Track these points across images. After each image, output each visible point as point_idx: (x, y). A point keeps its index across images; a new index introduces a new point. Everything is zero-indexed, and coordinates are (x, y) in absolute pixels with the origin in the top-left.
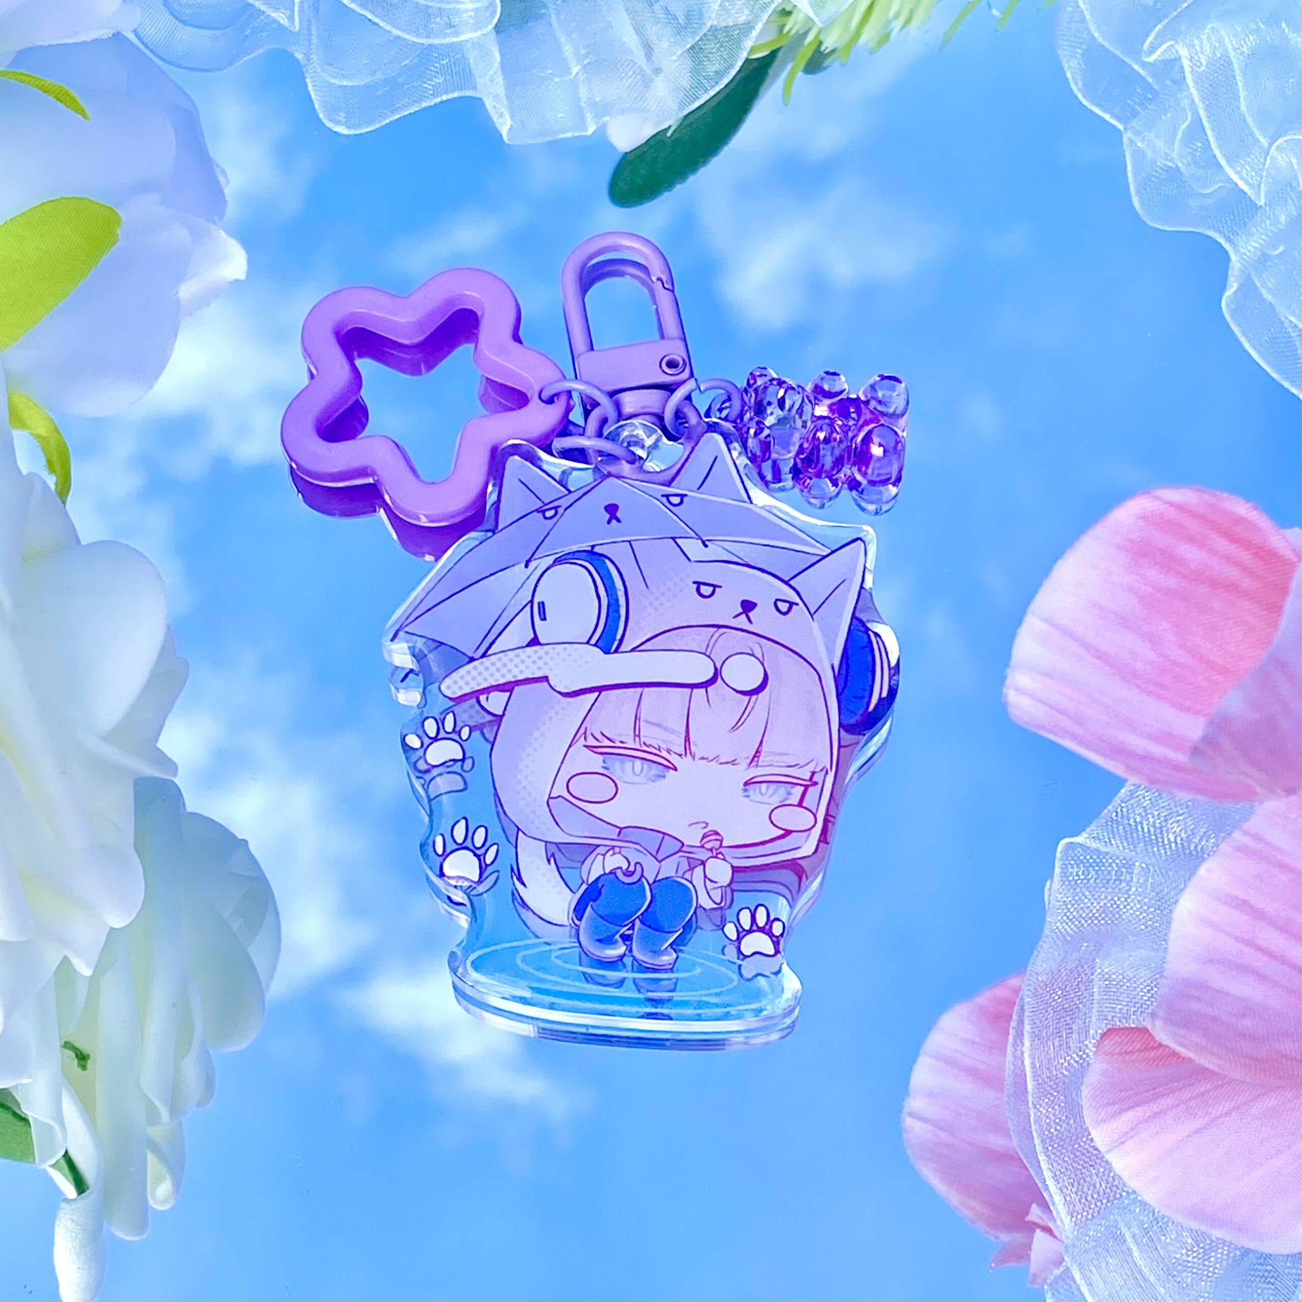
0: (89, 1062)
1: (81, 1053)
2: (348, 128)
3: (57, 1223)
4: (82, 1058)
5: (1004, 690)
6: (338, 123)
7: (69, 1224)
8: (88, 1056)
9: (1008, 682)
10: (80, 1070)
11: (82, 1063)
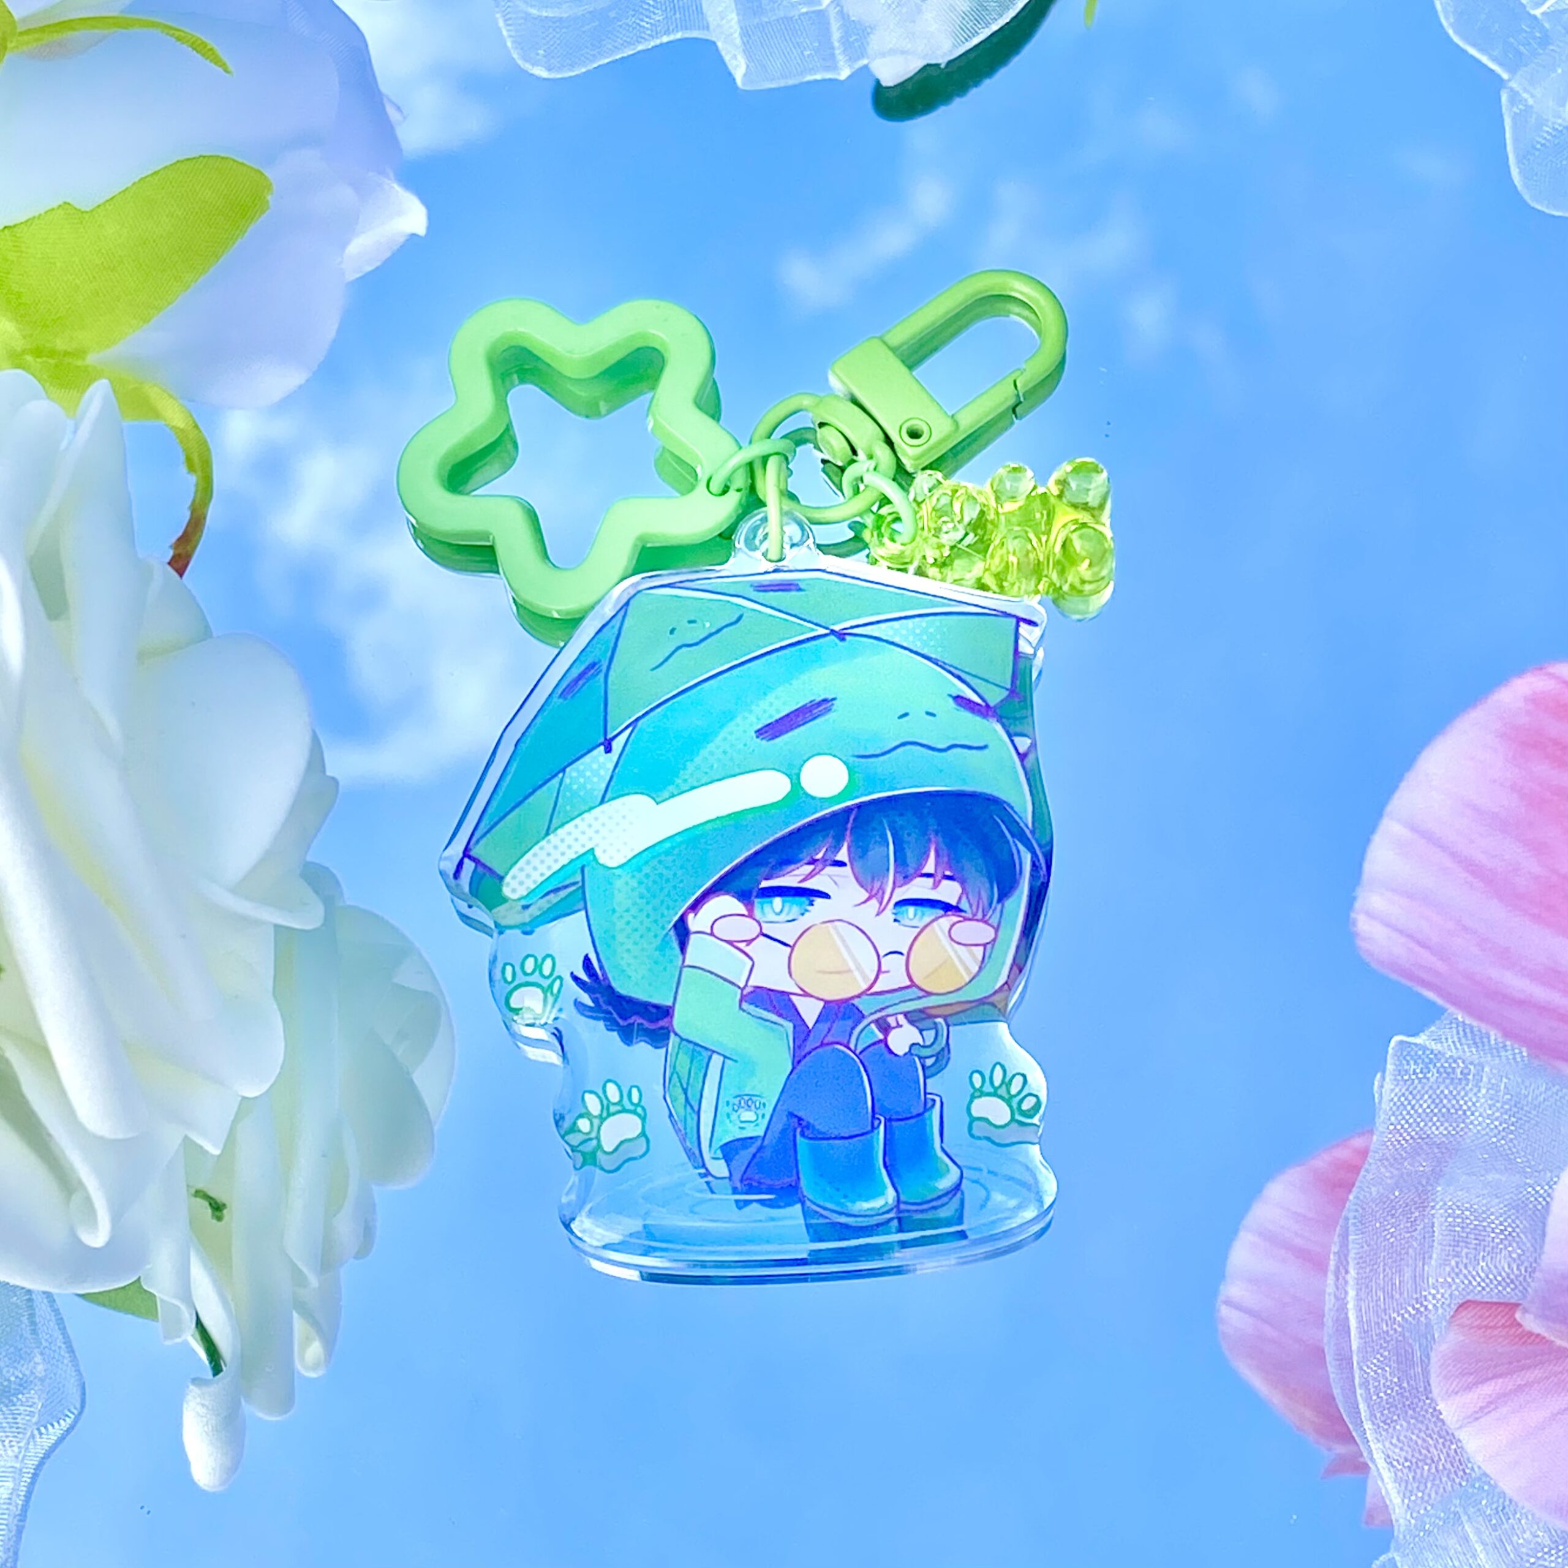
0: (225, 1212)
1: (216, 1203)
2: (549, 70)
3: (185, 1405)
4: (217, 1208)
5: (1353, 915)
6: (535, 64)
7: (199, 1409)
8: (224, 1205)
9: (1357, 905)
10: (214, 1221)
11: (218, 1214)
